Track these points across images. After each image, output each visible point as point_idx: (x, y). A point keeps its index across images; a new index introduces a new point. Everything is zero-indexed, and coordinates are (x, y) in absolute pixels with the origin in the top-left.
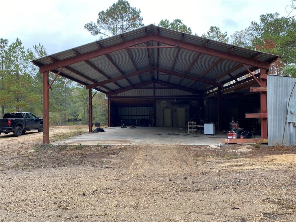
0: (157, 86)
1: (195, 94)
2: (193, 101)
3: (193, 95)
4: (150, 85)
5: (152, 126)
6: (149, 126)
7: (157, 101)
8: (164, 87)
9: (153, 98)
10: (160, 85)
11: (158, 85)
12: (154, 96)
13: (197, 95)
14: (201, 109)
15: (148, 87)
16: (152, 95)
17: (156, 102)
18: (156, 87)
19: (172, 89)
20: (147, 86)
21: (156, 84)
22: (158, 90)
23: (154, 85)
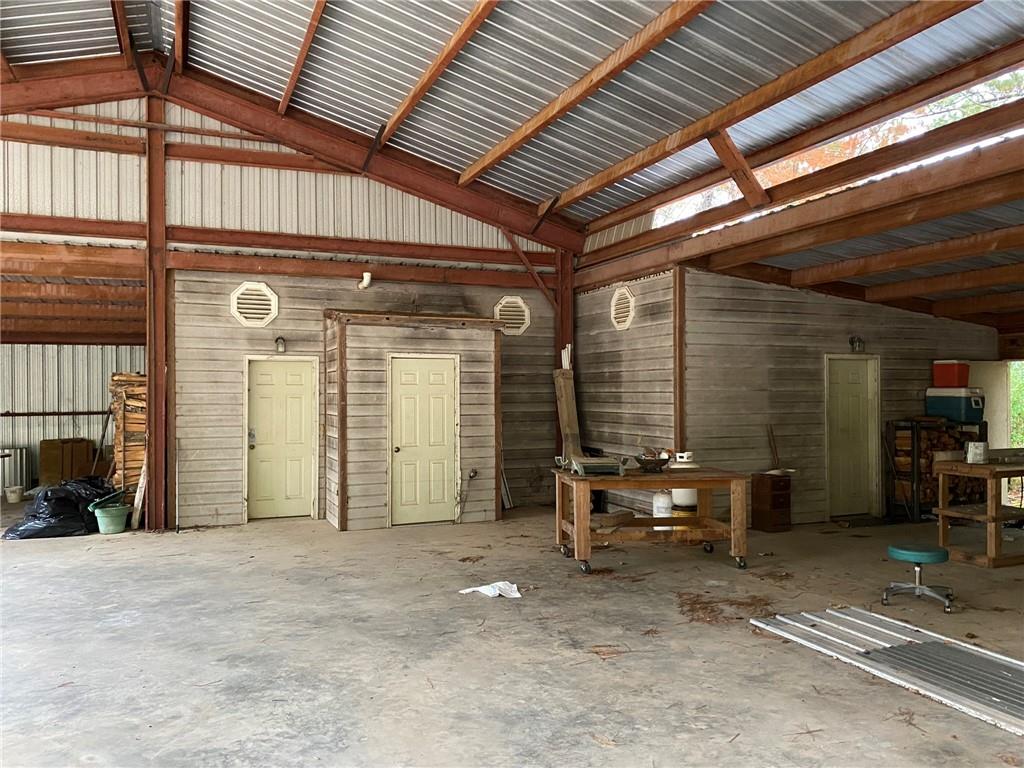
0: (182, 130)
1: (527, 245)
2: (507, 300)
3: (504, 245)
4: (109, 109)
5: (128, 527)
6: (93, 528)
7: (177, 277)
8: (254, 146)
9: (144, 244)
10: (213, 124)
11: (192, 118)
12: (156, 229)
13: (534, 247)
14: (566, 363)
15: (90, 127)
16: (135, 210)
17: (178, 286)
18: (175, 138)
19: (328, 180)
20: (75, 118)
21: (176, 115)
22: (192, 167)
23: (154, 123)
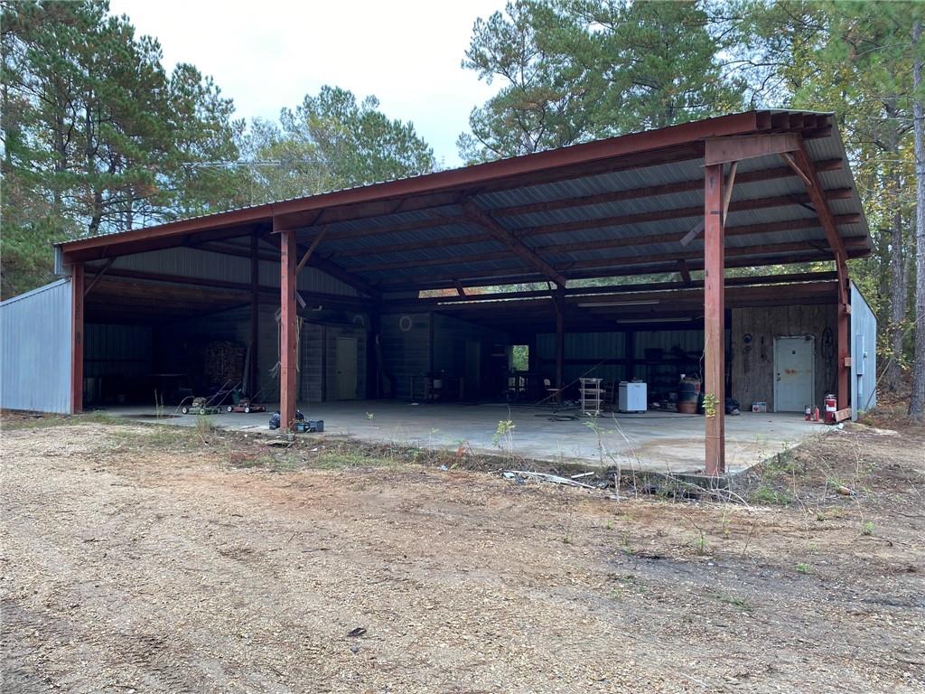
3: (358, 295)
10: (271, 246)
11: (263, 244)
15: (234, 248)
16: (249, 279)
18: (260, 252)
21: (260, 242)
22: (264, 263)
23: (255, 245)
